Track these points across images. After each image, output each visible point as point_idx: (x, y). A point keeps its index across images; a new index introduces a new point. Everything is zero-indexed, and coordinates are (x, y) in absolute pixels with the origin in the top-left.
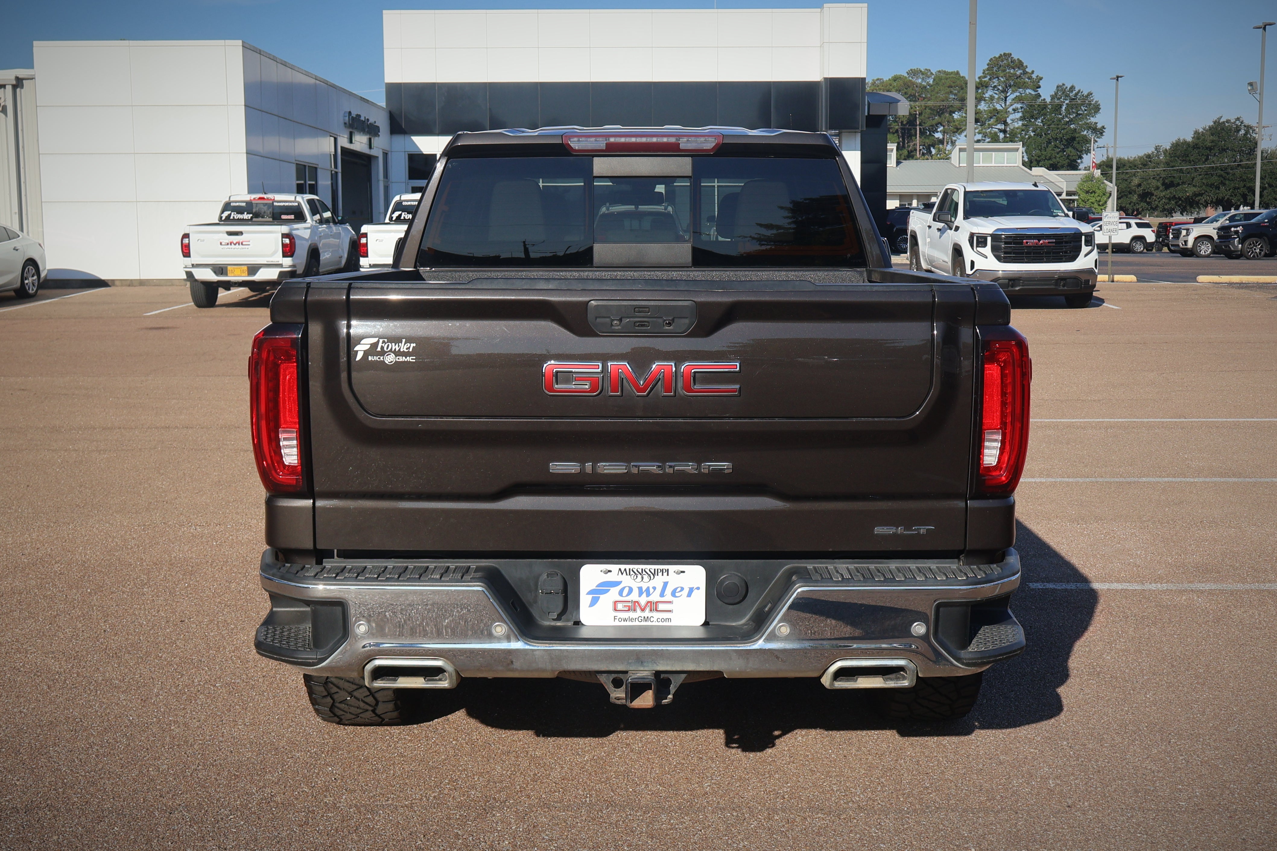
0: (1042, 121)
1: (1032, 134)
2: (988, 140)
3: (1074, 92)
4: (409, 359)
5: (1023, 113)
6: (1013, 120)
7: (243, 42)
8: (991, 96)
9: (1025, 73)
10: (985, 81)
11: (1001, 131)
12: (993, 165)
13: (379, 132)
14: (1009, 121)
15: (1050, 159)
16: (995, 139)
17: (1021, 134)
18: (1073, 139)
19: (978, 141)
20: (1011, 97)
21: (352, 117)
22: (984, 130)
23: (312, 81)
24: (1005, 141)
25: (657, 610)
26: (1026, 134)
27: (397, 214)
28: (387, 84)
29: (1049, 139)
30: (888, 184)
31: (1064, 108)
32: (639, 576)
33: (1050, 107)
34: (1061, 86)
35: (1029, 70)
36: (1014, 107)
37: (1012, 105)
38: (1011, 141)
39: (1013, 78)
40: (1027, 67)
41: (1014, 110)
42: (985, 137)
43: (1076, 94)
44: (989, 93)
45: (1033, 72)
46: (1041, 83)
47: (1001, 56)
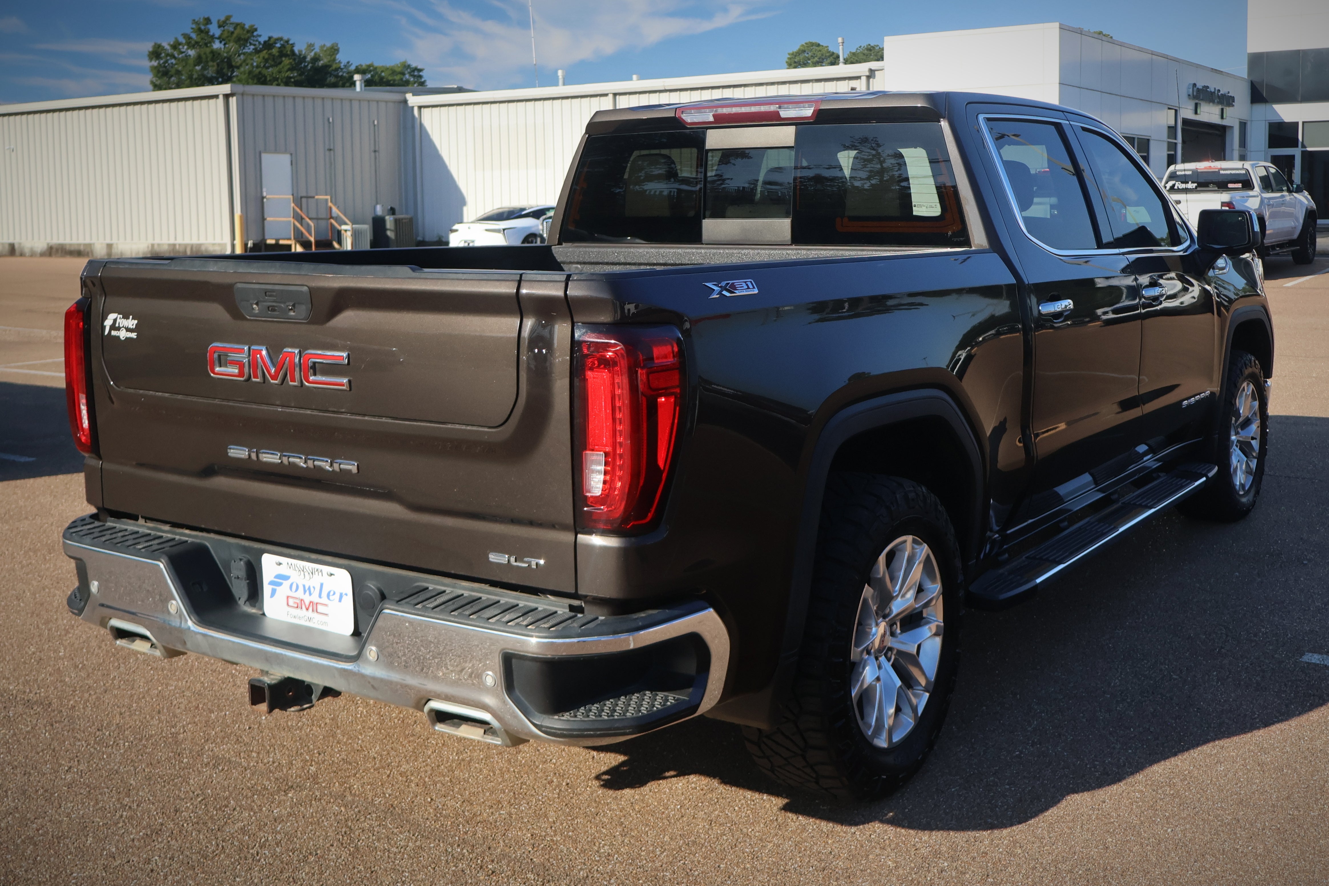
4: (134, 335)
7: (1060, 24)
13: (1234, 102)
21: (1198, 89)
23: (1148, 57)
25: (317, 612)
27: (1170, 184)
28: (1248, 54)
32: (302, 573)
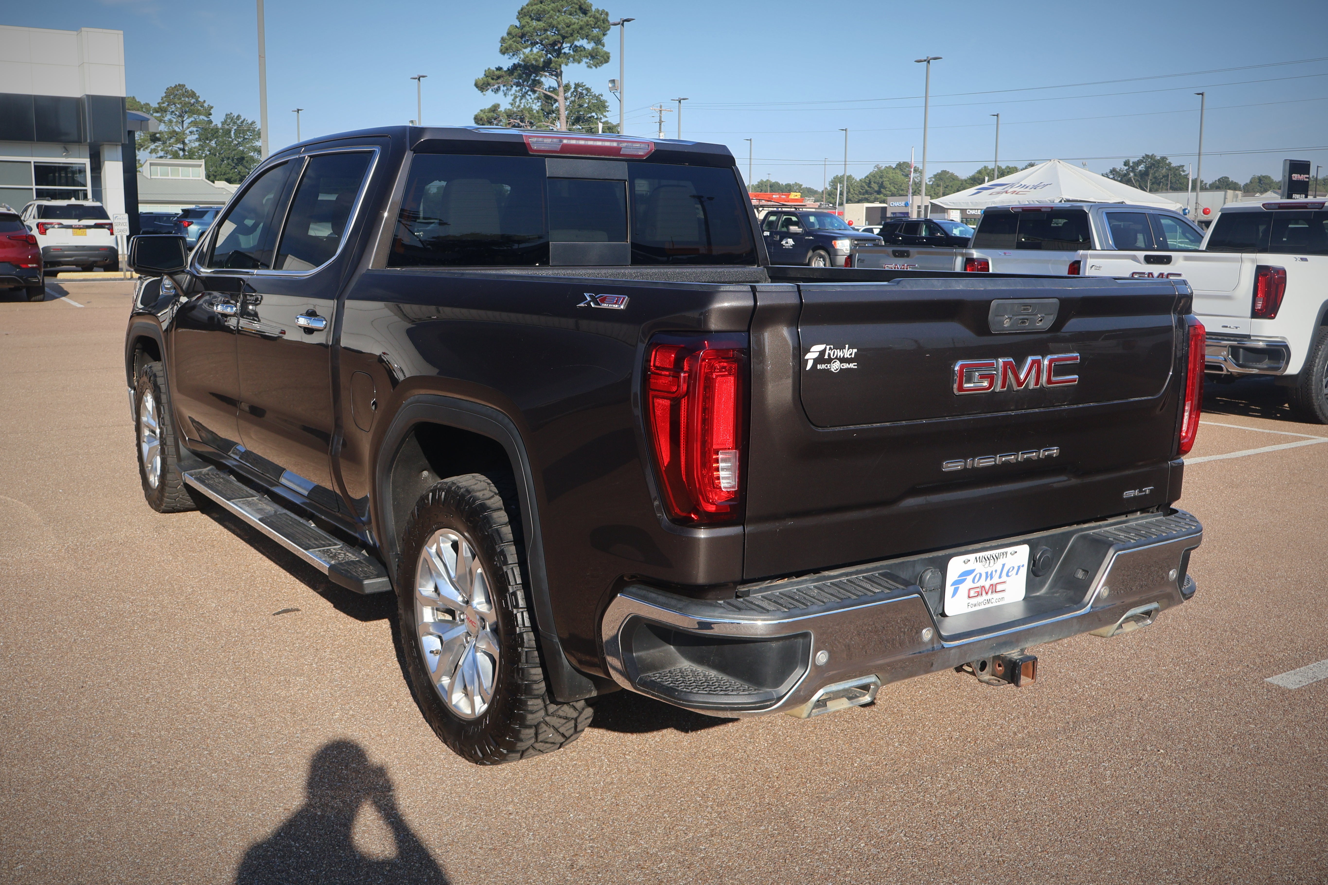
0: (216, 143)
1: (208, 153)
2: (169, 157)
3: (240, 120)
4: (852, 366)
5: (199, 135)
6: (190, 141)
8: (170, 119)
9: (197, 102)
10: (164, 107)
11: (180, 149)
12: (180, 178)
14: (186, 141)
15: (225, 174)
16: (176, 156)
17: (198, 153)
18: (243, 158)
19: (161, 157)
20: (187, 121)
22: (166, 149)
24: (185, 157)
25: (996, 592)
26: (202, 153)
29: (223, 158)
30: (139, 192)
31: (232, 133)
32: (988, 561)
33: (221, 131)
34: (229, 115)
35: (201, 99)
36: (190, 129)
37: (188, 128)
38: (190, 158)
39: (188, 105)
40: (199, 96)
41: (190, 132)
42: (167, 154)
43: (242, 122)
44: (168, 117)
45: (204, 101)
46: (212, 111)
47: (176, 86)
